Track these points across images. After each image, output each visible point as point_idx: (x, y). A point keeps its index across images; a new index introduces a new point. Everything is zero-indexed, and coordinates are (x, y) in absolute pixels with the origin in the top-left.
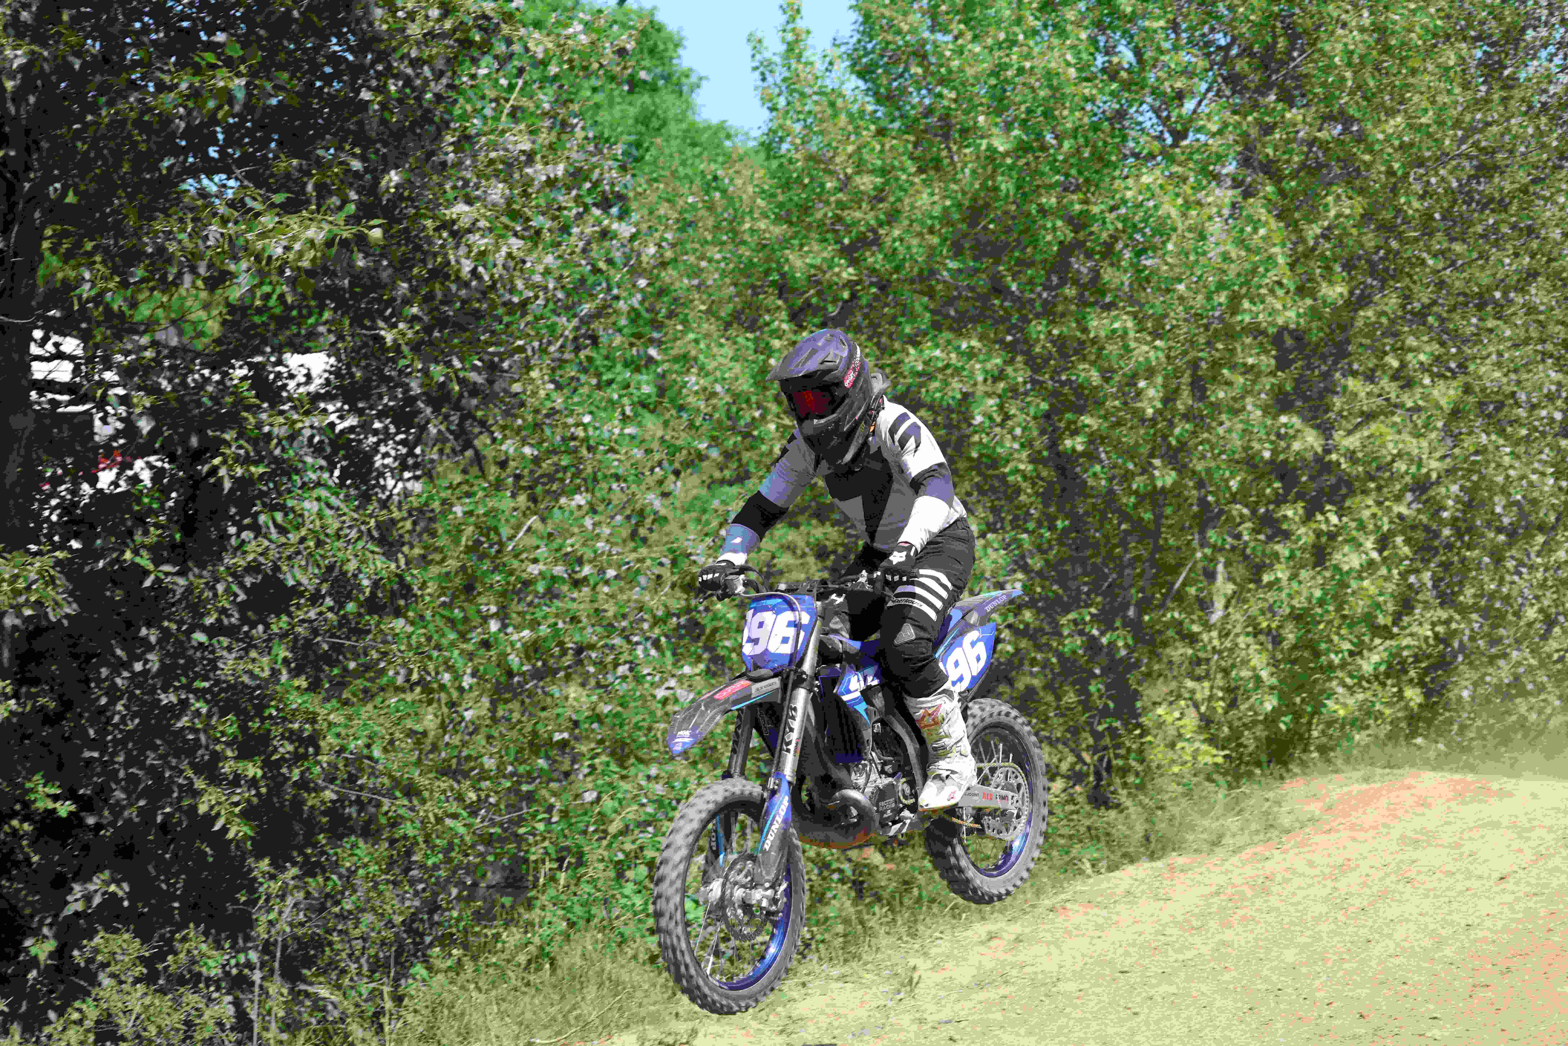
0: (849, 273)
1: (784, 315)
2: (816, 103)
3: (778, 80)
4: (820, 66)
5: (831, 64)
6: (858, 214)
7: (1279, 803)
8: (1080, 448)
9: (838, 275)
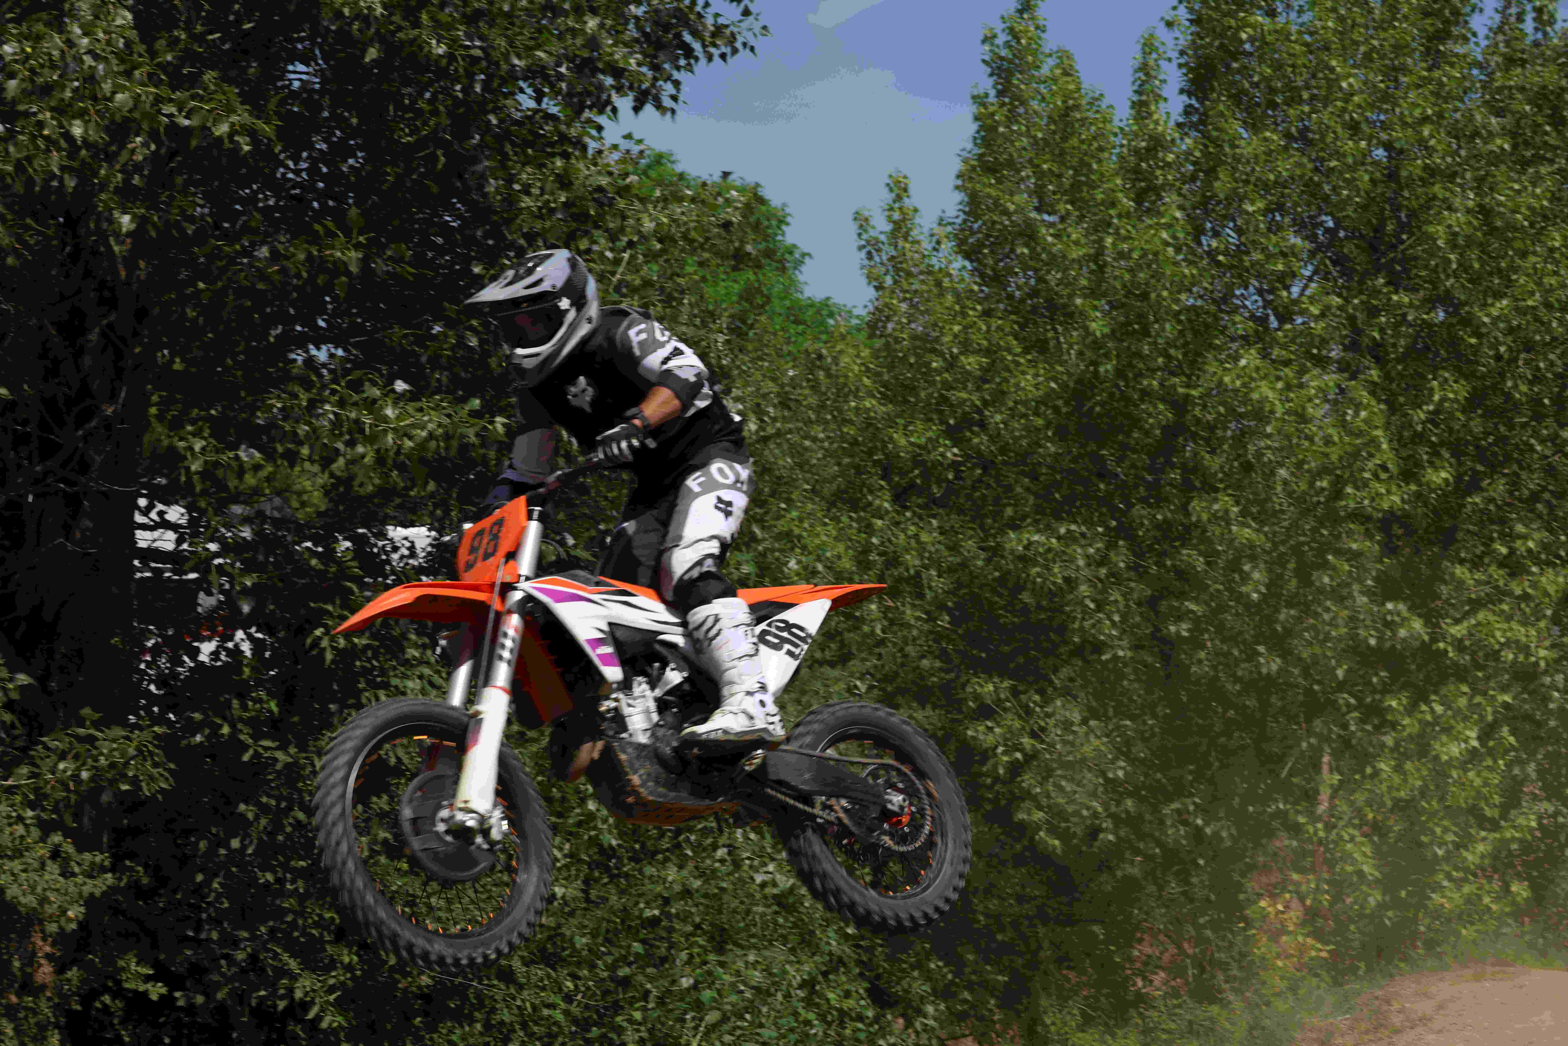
0: (952, 453)
1: (887, 496)
2: (923, 282)
3: (885, 257)
4: (927, 245)
5: (938, 242)
6: (964, 395)
7: (1388, 1002)
8: (1185, 634)
9: (942, 455)
